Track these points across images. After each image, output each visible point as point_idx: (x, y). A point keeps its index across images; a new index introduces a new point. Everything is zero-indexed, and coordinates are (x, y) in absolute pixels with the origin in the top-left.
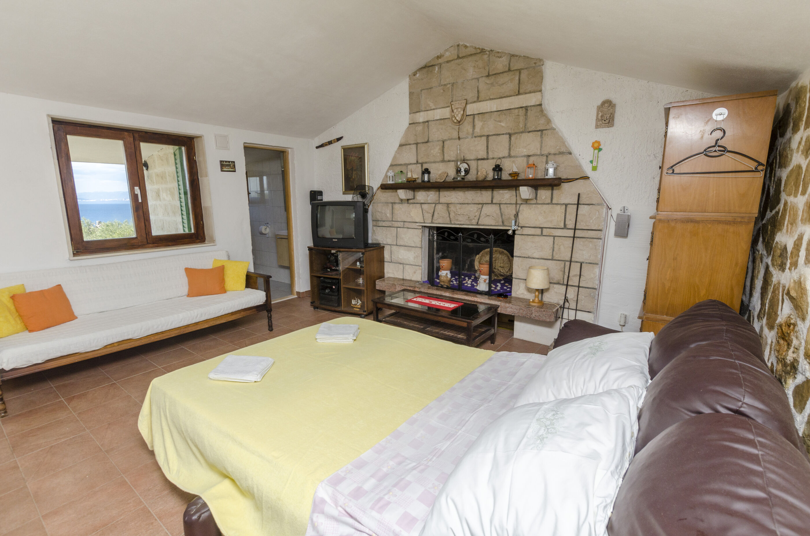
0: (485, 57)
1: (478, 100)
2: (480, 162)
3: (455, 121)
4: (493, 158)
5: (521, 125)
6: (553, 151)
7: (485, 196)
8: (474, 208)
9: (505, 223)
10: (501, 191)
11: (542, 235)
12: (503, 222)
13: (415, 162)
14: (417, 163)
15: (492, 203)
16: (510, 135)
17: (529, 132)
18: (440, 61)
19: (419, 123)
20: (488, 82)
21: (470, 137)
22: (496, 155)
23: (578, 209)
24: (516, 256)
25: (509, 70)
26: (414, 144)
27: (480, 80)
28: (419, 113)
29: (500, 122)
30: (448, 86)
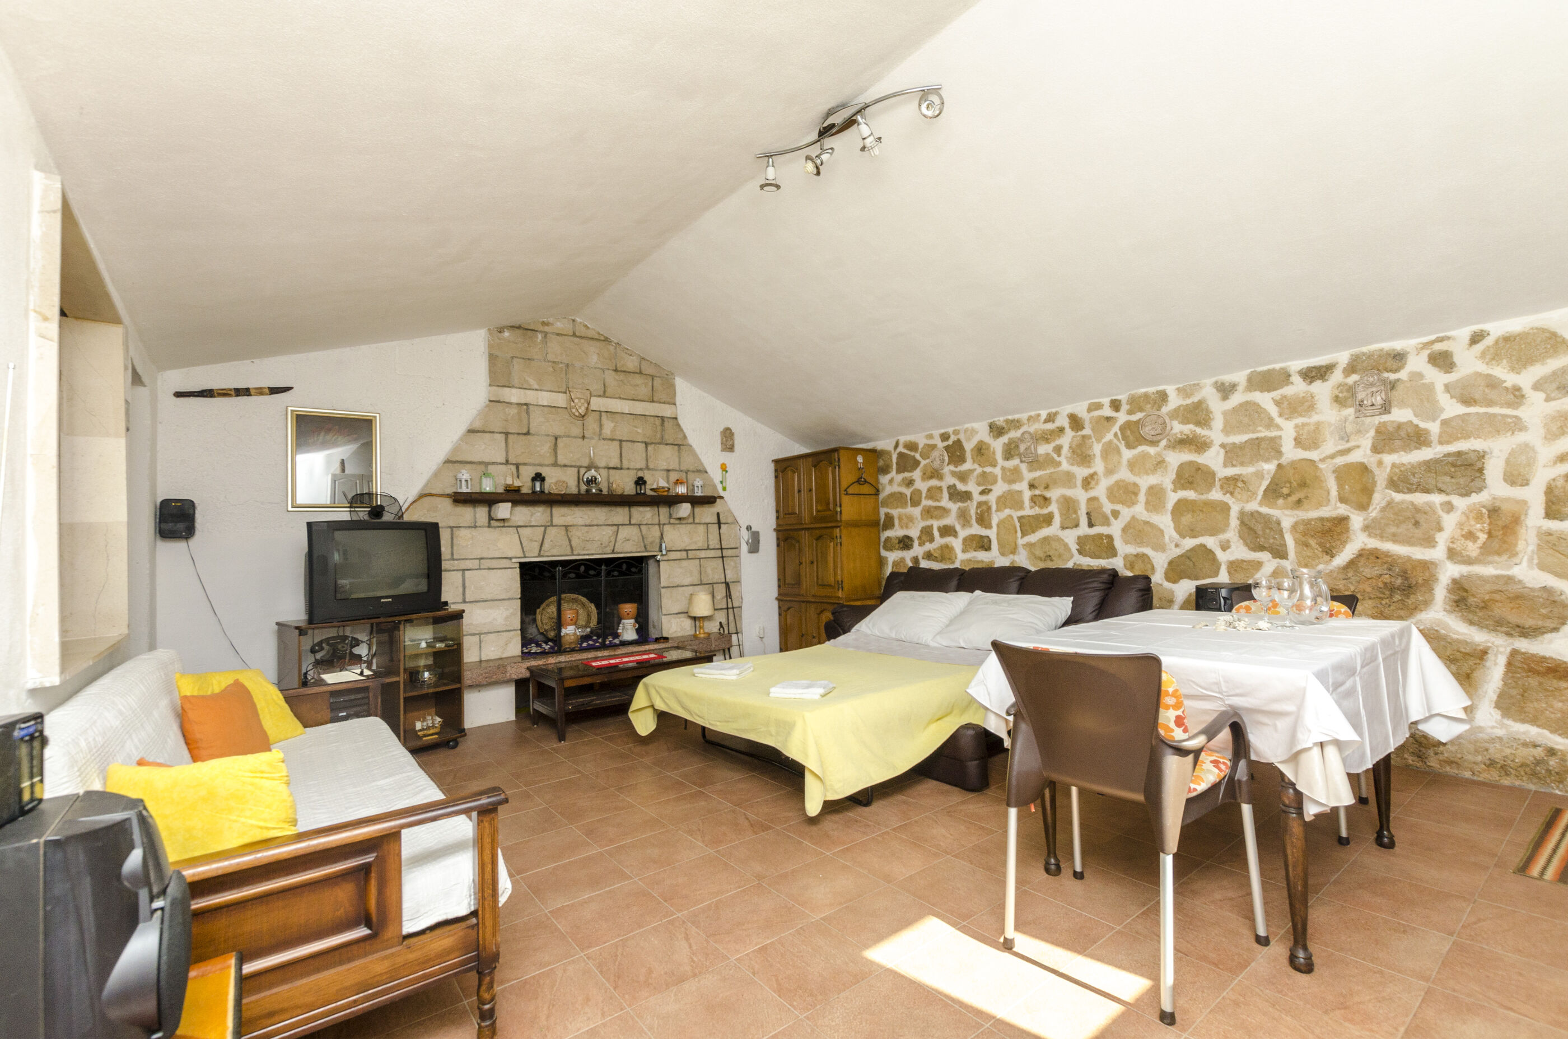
0: (612, 348)
1: (604, 395)
2: (612, 472)
3: (577, 414)
4: (628, 469)
5: (659, 436)
6: (691, 468)
7: (620, 514)
8: (609, 531)
9: (648, 548)
10: (641, 509)
11: (688, 558)
12: (645, 547)
13: (504, 461)
14: (507, 462)
15: (630, 524)
16: (646, 444)
17: (667, 444)
18: (546, 329)
19: (511, 404)
20: (617, 377)
21: (596, 438)
22: (632, 465)
23: (720, 528)
24: (663, 588)
25: (641, 373)
26: (500, 433)
27: (606, 372)
28: (509, 389)
29: (635, 427)
30: (561, 365)
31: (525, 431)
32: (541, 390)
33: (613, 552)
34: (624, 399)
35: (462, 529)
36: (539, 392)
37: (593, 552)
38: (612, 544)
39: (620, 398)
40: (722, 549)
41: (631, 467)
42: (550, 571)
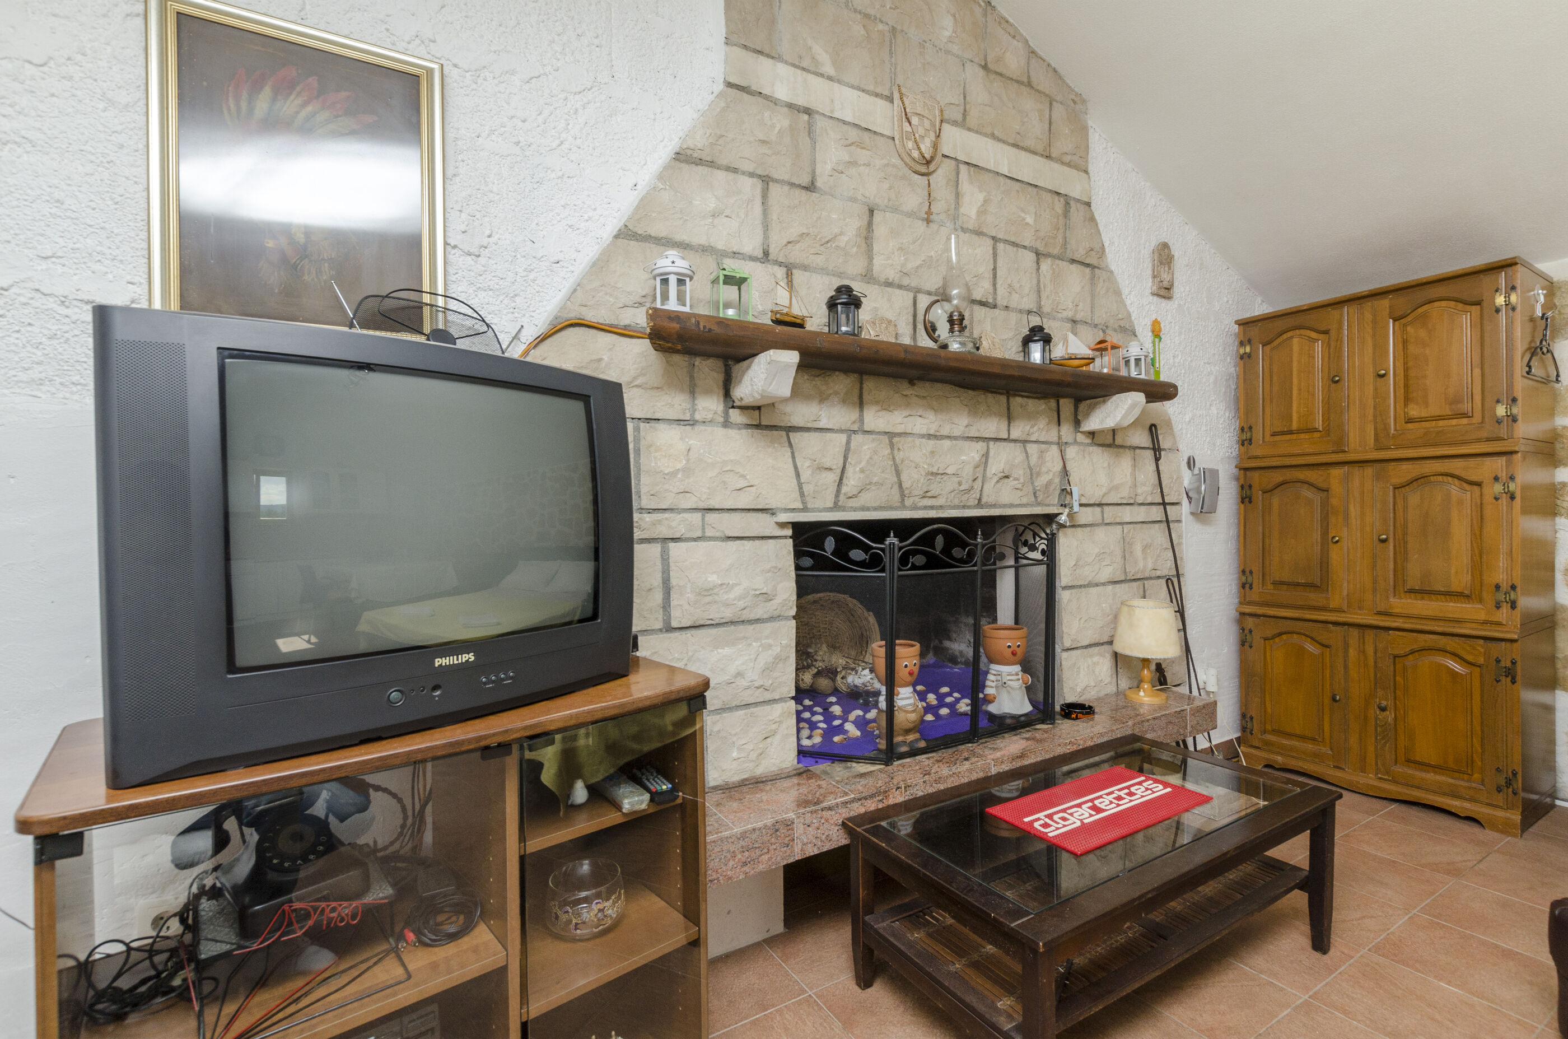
1: (965, 122)
4: (1011, 308)
5: (1059, 239)
6: (1116, 322)
8: (973, 453)
9: (1042, 497)
10: (1031, 407)
11: (1104, 523)
12: (1037, 495)
13: (762, 253)
14: (767, 257)
15: (1009, 439)
16: (1038, 255)
17: (1072, 262)
19: (777, 102)
20: (987, 85)
21: (951, 224)
22: (1015, 301)
23: (1157, 460)
24: (1064, 588)
25: (1029, 85)
26: (752, 175)
27: (968, 65)
28: (770, 61)
29: (1023, 211)
30: (881, 26)
31: (805, 180)
32: (839, 82)
33: (979, 504)
34: (1000, 140)
35: (661, 426)
36: (836, 85)
37: (947, 502)
38: (977, 485)
39: (993, 136)
40: (1164, 504)
41: (1013, 305)
42: (866, 549)
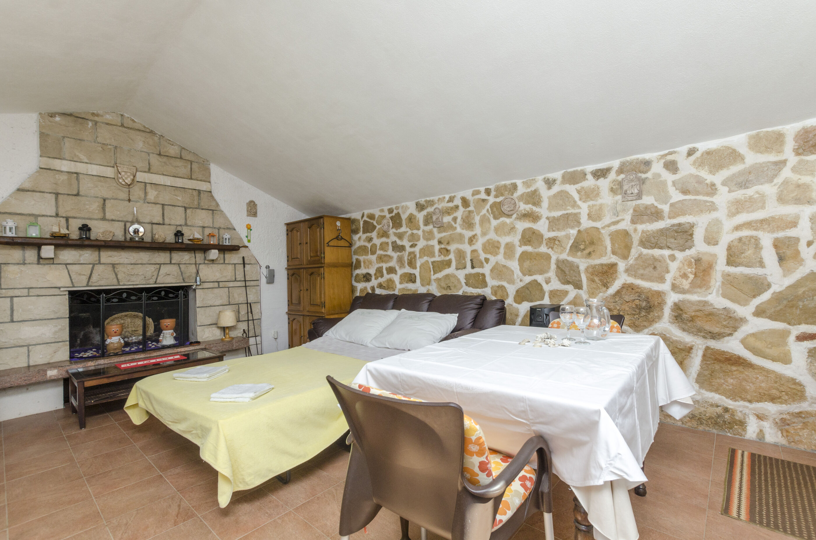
0: (156, 139)
1: (149, 171)
2: (154, 226)
3: (123, 183)
4: (170, 225)
5: (196, 203)
6: (222, 226)
7: (162, 257)
8: (152, 268)
9: (186, 280)
10: (181, 253)
11: (219, 287)
12: (183, 279)
13: (54, 214)
14: (57, 215)
15: (171, 263)
16: (186, 208)
17: (203, 209)
18: (96, 118)
19: (62, 172)
20: (160, 160)
21: (142, 202)
22: (173, 222)
23: (244, 267)
24: (198, 307)
25: (181, 158)
26: (50, 193)
27: (151, 155)
28: (60, 160)
29: (176, 195)
30: (109, 147)
31: (75, 192)
32: (91, 164)
33: (155, 283)
34: (166, 175)
35: (9, 265)
36: (89, 165)
37: (138, 283)
38: (154, 277)
39: (164, 175)
40: (245, 281)
41: (172, 223)
42: (95, 297)
